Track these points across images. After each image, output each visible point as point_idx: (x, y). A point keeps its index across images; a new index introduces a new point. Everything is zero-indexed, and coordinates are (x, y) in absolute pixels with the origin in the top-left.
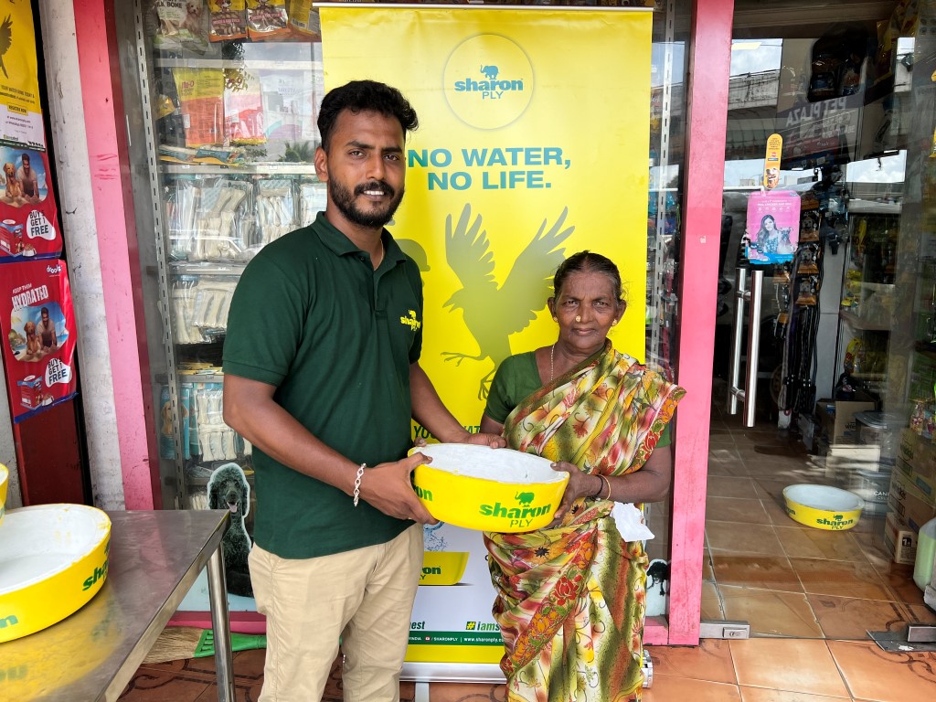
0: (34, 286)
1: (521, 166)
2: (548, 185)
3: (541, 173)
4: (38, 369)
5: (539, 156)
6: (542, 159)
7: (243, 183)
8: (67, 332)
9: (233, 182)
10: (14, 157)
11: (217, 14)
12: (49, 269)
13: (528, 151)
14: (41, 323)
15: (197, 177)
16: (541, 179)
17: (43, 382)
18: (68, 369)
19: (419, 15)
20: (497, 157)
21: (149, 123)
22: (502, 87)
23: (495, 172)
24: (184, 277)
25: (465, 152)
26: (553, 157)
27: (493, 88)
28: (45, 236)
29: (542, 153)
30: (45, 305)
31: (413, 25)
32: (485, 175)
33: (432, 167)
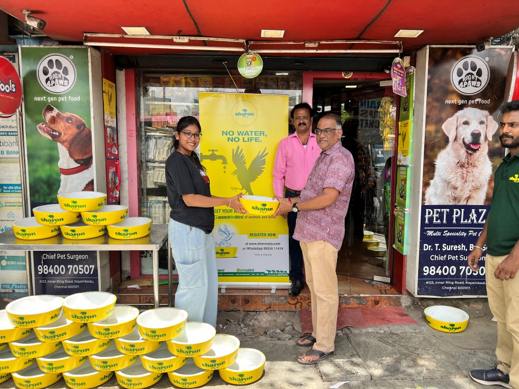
0: (113, 167)
1: (253, 136)
2: (261, 141)
3: (259, 138)
4: (113, 191)
6: (259, 134)
8: (118, 182)
9: (167, 138)
10: (111, 131)
12: (116, 163)
13: (255, 132)
14: (114, 178)
15: (156, 136)
17: (113, 195)
20: (247, 133)
22: (248, 115)
23: (246, 138)
24: (150, 167)
25: (238, 132)
26: (262, 134)
27: (246, 115)
28: (115, 153)
30: (115, 173)
33: (228, 136)
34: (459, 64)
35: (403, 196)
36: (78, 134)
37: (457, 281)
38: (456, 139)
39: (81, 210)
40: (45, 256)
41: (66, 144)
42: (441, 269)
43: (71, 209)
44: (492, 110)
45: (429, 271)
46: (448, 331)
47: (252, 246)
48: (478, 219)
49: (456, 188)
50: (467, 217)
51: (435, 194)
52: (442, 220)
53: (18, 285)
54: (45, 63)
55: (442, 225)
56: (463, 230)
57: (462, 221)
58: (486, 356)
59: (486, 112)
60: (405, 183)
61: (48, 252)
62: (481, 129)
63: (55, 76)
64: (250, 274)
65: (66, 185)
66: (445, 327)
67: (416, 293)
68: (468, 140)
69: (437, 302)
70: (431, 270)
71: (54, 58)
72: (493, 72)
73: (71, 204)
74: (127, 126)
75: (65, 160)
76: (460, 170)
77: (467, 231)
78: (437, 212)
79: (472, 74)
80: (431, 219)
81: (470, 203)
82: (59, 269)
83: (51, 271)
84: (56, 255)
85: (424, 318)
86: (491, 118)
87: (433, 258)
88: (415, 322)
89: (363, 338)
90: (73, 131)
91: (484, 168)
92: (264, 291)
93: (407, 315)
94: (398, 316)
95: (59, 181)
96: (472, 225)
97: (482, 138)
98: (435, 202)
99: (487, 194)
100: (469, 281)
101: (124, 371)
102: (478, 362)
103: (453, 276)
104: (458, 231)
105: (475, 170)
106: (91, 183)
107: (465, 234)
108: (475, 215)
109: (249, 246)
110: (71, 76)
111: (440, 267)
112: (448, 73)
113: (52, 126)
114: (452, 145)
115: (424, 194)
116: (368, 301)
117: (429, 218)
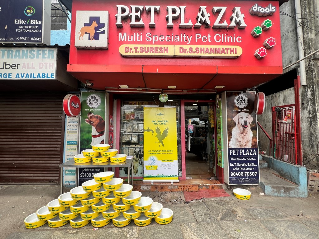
4: (110, 143)
7: (132, 123)
12: (112, 133)
13: (164, 121)
15: (127, 123)
16: (165, 124)
23: (161, 123)
24: (124, 134)
25: (158, 121)
26: (167, 121)
27: (161, 115)
28: (112, 129)
33: (154, 122)
34: (237, 97)
35: (220, 145)
36: (100, 122)
37: (244, 178)
38: (238, 124)
39: (101, 151)
40: (84, 170)
41: (95, 126)
42: (238, 173)
43: (97, 151)
44: (250, 113)
45: (233, 174)
46: (243, 199)
47: (163, 165)
48: (249, 154)
49: (240, 142)
50: (245, 153)
51: (233, 144)
52: (236, 154)
53: (71, 181)
54: (90, 97)
55: (236, 156)
56: (244, 158)
57: (244, 154)
58: (261, 210)
59: (248, 114)
60: (221, 140)
61: (85, 168)
62: (247, 120)
63: (93, 102)
64: (163, 176)
65: (94, 141)
66: (242, 198)
67: (229, 184)
68: (243, 124)
69: (237, 187)
70: (234, 174)
71: (93, 96)
72: (249, 100)
73: (97, 149)
74: (117, 119)
75: (94, 132)
76: (241, 135)
77: (246, 158)
78: (234, 151)
79: (242, 101)
80: (232, 154)
81: (246, 147)
82: (89, 175)
83: (86, 176)
84: (88, 169)
85: (233, 194)
86: (250, 116)
87: (234, 169)
88: (230, 196)
89: (210, 203)
90: (99, 121)
91: (250, 134)
92: (168, 183)
93: (226, 193)
94: (223, 193)
95: (91, 140)
96: (248, 156)
97: (248, 123)
98: (233, 147)
99: (252, 144)
100: (249, 178)
101: (116, 219)
102: (258, 212)
103: (242, 176)
104: (243, 158)
105: (246, 135)
106: (104, 140)
107: (245, 159)
108: (248, 152)
109: (162, 165)
110: (99, 102)
111: (237, 173)
112: (234, 100)
113: (90, 119)
114: (238, 125)
115: (229, 144)
116: (210, 187)
117: (231, 153)
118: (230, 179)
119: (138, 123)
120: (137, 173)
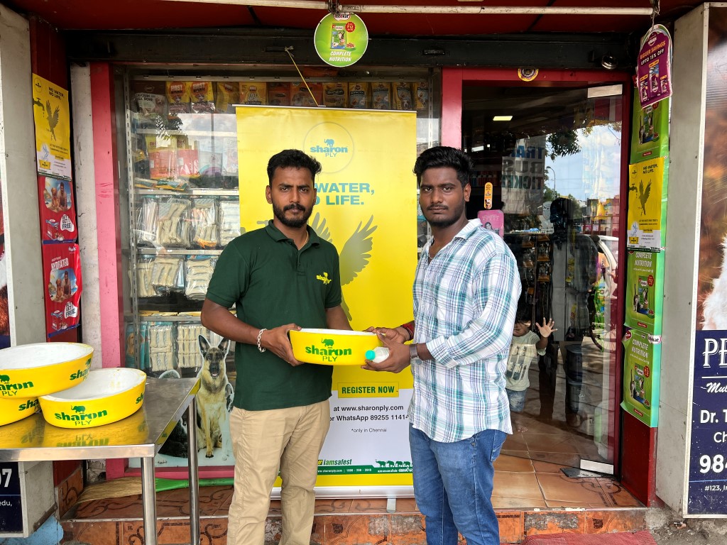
0: (62, 258)
1: (347, 192)
2: (362, 203)
3: (358, 196)
4: (61, 307)
5: (357, 188)
6: (358, 189)
7: (185, 200)
8: (77, 287)
9: (178, 200)
10: (57, 184)
11: (172, 104)
12: (70, 249)
13: (351, 185)
14: (64, 280)
15: (156, 197)
16: (358, 200)
17: (63, 315)
18: (76, 309)
19: (291, 112)
20: (334, 188)
21: (130, 165)
22: (336, 151)
23: (333, 196)
24: (146, 256)
26: (364, 188)
27: (331, 151)
28: (69, 230)
29: (358, 186)
30: (67, 270)
31: (288, 117)
32: (328, 197)
35: (645, 310)
45: (711, 464)
47: (347, 414)
51: (724, 308)
60: (652, 284)
64: (344, 469)
67: (685, 509)
70: (716, 463)
74: (97, 175)
87: (719, 437)
92: (373, 504)
98: (723, 323)
106: (3, 292)
109: (341, 413)
115: (700, 308)
116: (581, 521)
117: (711, 357)
118: (695, 491)
119: (219, 199)
120: (216, 446)
